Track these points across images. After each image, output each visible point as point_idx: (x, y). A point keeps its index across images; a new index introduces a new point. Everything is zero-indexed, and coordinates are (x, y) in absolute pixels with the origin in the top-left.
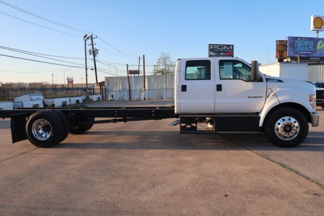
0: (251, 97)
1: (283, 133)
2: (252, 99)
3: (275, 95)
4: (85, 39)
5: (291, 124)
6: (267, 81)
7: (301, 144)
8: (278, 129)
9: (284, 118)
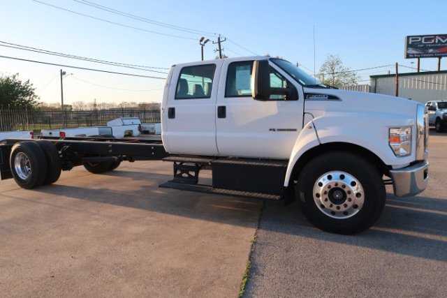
0: (274, 130)
1: (327, 204)
2: (277, 132)
3: (314, 127)
4: (202, 43)
5: (344, 186)
6: (305, 98)
7: (372, 228)
8: (318, 195)
9: (331, 174)
